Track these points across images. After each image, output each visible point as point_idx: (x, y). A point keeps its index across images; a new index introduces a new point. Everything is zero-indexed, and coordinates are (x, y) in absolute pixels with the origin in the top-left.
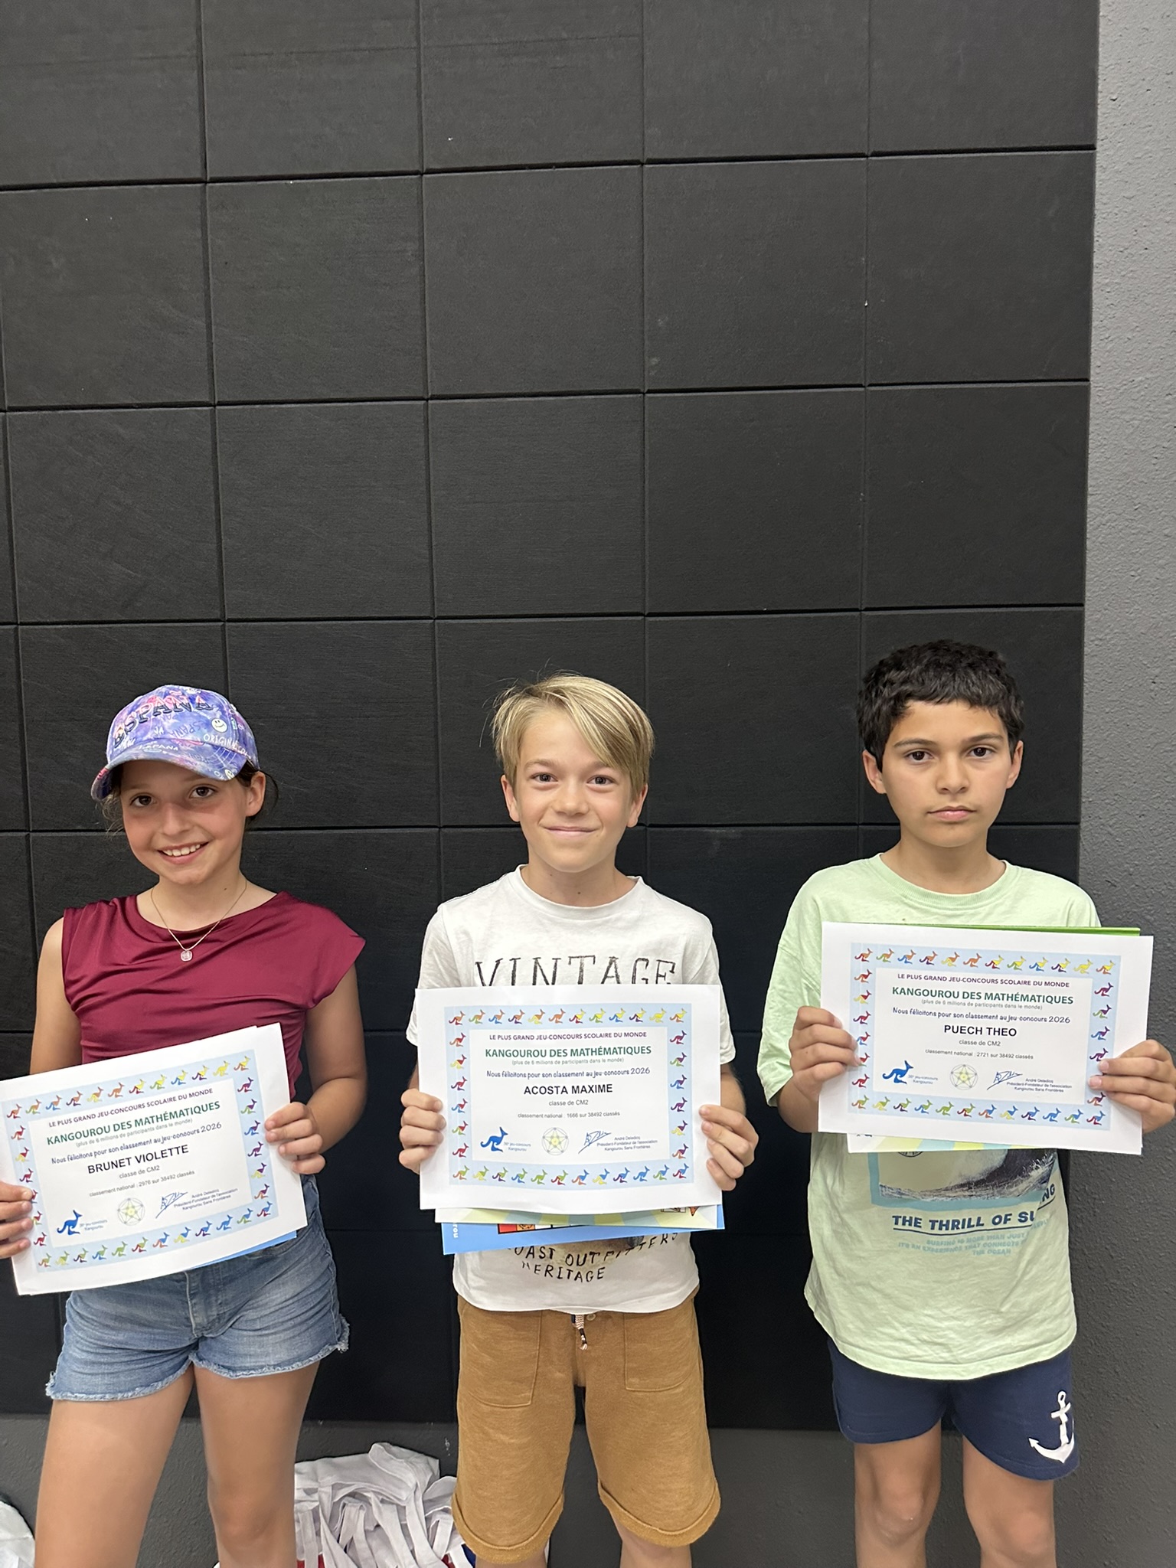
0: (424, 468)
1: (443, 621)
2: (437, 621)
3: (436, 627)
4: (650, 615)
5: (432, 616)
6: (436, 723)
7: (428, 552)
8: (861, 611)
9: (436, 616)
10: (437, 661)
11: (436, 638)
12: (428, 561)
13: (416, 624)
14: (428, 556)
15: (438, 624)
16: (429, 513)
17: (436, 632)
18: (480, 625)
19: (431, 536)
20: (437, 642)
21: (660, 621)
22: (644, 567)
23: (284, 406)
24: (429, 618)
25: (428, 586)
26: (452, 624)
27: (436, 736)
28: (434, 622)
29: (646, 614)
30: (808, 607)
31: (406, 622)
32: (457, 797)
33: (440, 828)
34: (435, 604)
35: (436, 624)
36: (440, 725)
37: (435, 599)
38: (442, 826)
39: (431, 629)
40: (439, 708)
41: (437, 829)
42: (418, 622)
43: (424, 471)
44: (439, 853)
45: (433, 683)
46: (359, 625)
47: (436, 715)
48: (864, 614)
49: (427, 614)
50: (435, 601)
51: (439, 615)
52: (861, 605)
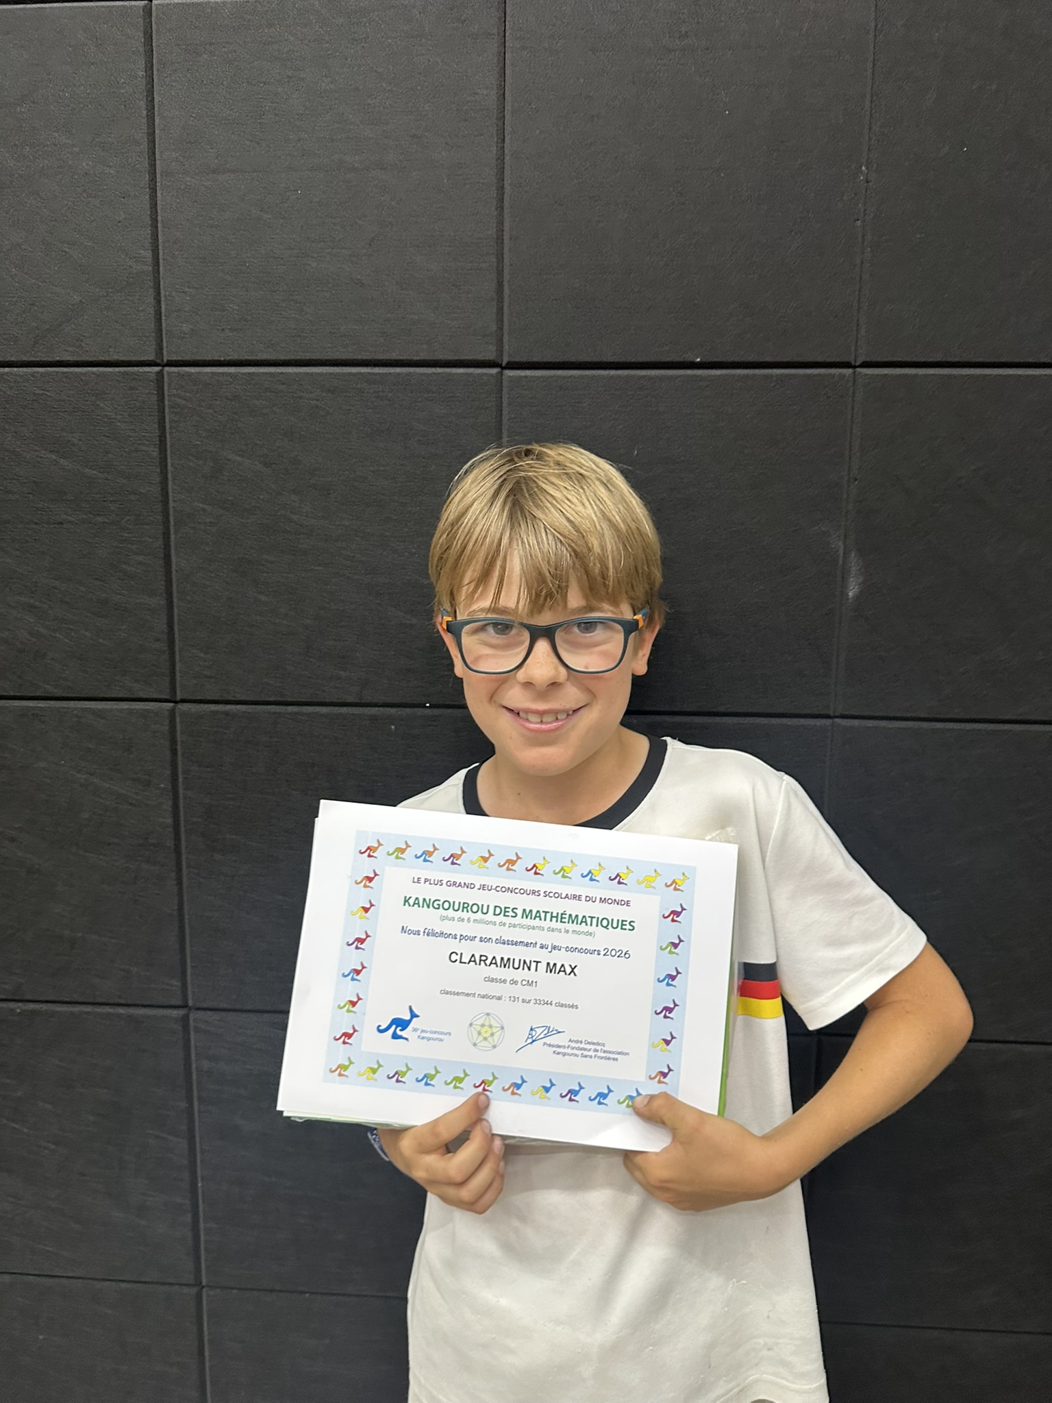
0: (145, 112)
1: (175, 369)
2: (167, 369)
3: (166, 377)
4: (511, 366)
5: (158, 361)
6: (166, 536)
7: (150, 254)
8: (855, 367)
9: (165, 361)
10: (168, 435)
11: (166, 398)
12: (151, 268)
13: (133, 373)
14: (150, 260)
15: (169, 373)
16: (153, 191)
17: (166, 388)
18: (234, 376)
19: (157, 227)
20: (166, 402)
21: (526, 377)
22: (500, 285)
24: (155, 364)
25: (152, 310)
26: (190, 374)
27: (167, 557)
28: (160, 374)
29: (504, 365)
30: (768, 359)
31: (117, 369)
32: (202, 655)
33: (176, 702)
34: (164, 340)
35: (165, 374)
36: (173, 537)
37: (164, 332)
38: (178, 698)
39: (157, 380)
40: (171, 512)
41: (172, 704)
42: (136, 369)
43: (145, 121)
44: (173, 741)
45: (161, 472)
46: (42, 374)
47: (166, 523)
48: (860, 373)
49: (151, 357)
50: (164, 336)
51: (170, 359)
52: (856, 358)
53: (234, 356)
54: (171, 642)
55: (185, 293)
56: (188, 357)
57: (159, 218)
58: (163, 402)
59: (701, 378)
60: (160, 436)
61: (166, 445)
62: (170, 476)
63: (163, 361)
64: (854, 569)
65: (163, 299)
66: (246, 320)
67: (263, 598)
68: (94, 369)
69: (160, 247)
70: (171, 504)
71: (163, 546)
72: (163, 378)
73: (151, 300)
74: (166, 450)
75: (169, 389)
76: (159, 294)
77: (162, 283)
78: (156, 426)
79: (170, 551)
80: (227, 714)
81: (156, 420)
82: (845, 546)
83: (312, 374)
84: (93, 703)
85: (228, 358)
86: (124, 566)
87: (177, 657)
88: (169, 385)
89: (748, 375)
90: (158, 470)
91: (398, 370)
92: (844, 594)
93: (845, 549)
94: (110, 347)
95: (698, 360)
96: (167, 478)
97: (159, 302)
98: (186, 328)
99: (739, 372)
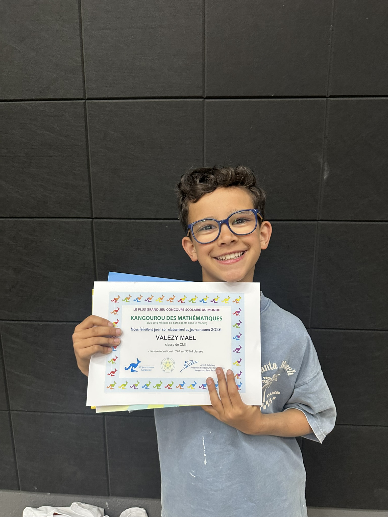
1: (90, 101)
2: (87, 101)
3: (87, 104)
4: (208, 98)
5: (84, 98)
6: (88, 160)
7: (80, 59)
8: (327, 97)
9: (87, 98)
10: (88, 124)
11: (87, 111)
12: (81, 65)
13: (76, 103)
14: (81, 62)
15: (88, 103)
16: (81, 37)
18: (111, 103)
19: (82, 50)
20: (87, 113)
21: (213, 102)
22: (204, 69)
24: (83, 99)
25: (82, 80)
26: (95, 103)
27: (89, 168)
28: (85, 103)
29: (205, 97)
30: (297, 94)
31: (70, 101)
32: (101, 202)
33: (93, 219)
34: (86, 91)
35: (87, 102)
36: (90, 161)
37: (86, 88)
38: (94, 217)
39: (84, 105)
40: (90, 152)
41: (91, 219)
42: (76, 101)
44: (92, 232)
45: (86, 137)
46: (44, 103)
47: (88, 156)
48: (329, 100)
49: (82, 97)
50: (86, 89)
51: (88, 97)
52: (328, 94)
53: (111, 96)
54: (91, 197)
55: (93, 73)
56: (95, 97)
57: (83, 47)
58: (86, 113)
59: (274, 102)
60: (85, 125)
61: (87, 128)
62: (89, 139)
63: (86, 98)
64: (326, 169)
65: (85, 76)
66: (115, 83)
67: (122, 182)
68: (62, 101)
69: (84, 57)
70: (89, 149)
71: (87, 164)
72: (86, 104)
73: (81, 76)
74: (87, 130)
75: (88, 108)
76: (84, 74)
77: (85, 70)
78: (84, 121)
79: (89, 166)
80: (110, 222)
81: (84, 119)
82: (323, 160)
83: (138, 102)
84: (64, 219)
85: (109, 97)
86: (74, 171)
87: (93, 203)
88: (88, 107)
89: (290, 101)
90: (85, 137)
91: (168, 100)
92: (323, 177)
93: (323, 162)
94: (67, 93)
95: (273, 95)
96: (88, 140)
97: (84, 77)
98: (94, 86)
99: (287, 99)
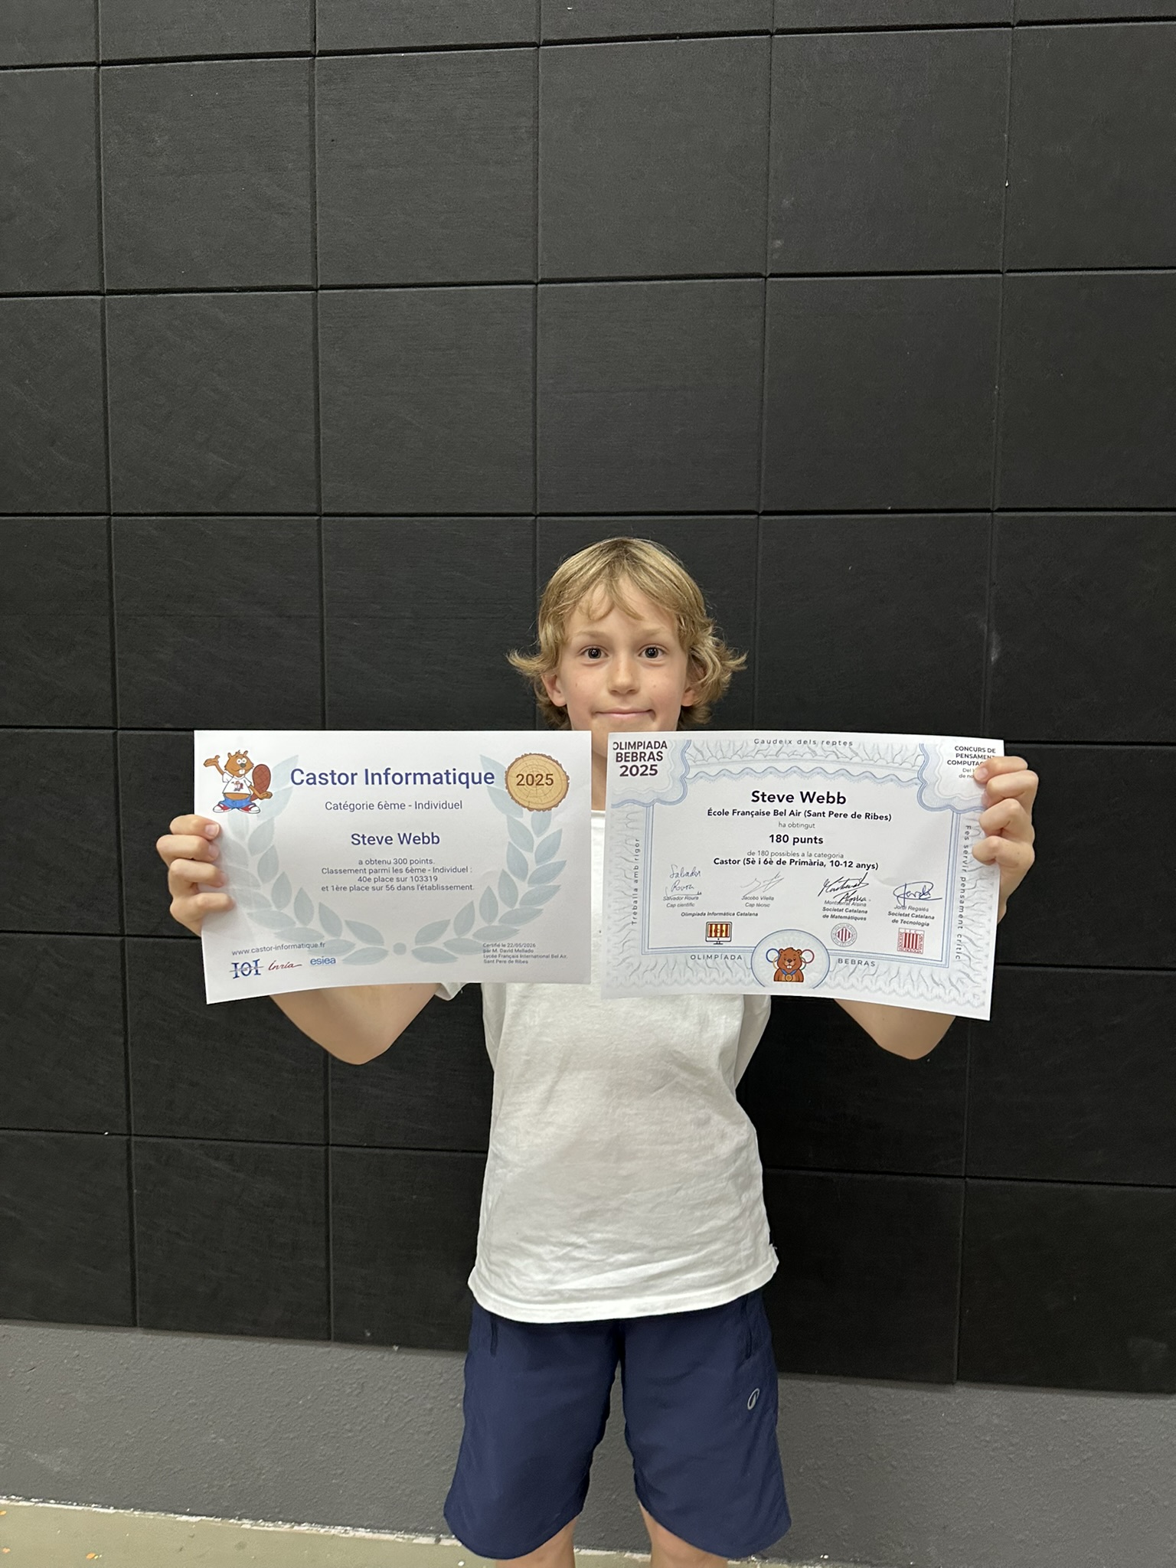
0: (531, 355)
1: (544, 518)
2: (539, 518)
4: (766, 513)
5: (533, 513)
7: (532, 445)
8: (992, 512)
10: (538, 560)
11: (538, 537)
12: (531, 454)
13: (517, 521)
14: (531, 449)
15: (540, 521)
16: (535, 403)
17: (537, 529)
18: (584, 522)
19: (536, 427)
20: (538, 540)
21: (775, 520)
22: (760, 461)
23: (388, 290)
24: (531, 515)
25: (531, 480)
26: (554, 522)
28: (536, 519)
29: (760, 512)
30: (936, 507)
31: (506, 518)
34: (538, 500)
37: (538, 494)
39: (533, 526)
42: (519, 518)
43: (531, 359)
46: (458, 521)
48: (996, 516)
49: (529, 511)
50: (538, 496)
51: (541, 511)
52: (993, 506)
53: (584, 510)
55: (553, 469)
56: (553, 511)
59: (893, 518)
60: (533, 562)
63: (537, 513)
64: (994, 643)
65: (538, 473)
66: (593, 487)
68: (491, 518)
69: (538, 439)
72: (536, 524)
73: (531, 474)
75: (540, 530)
76: (536, 470)
77: (538, 463)
78: (531, 555)
81: (530, 551)
82: (988, 627)
85: (580, 511)
88: (540, 528)
89: (921, 518)
91: (691, 517)
92: (988, 658)
93: (988, 630)
94: (503, 503)
95: (889, 508)
97: (536, 475)
98: (553, 491)
99: (916, 515)
